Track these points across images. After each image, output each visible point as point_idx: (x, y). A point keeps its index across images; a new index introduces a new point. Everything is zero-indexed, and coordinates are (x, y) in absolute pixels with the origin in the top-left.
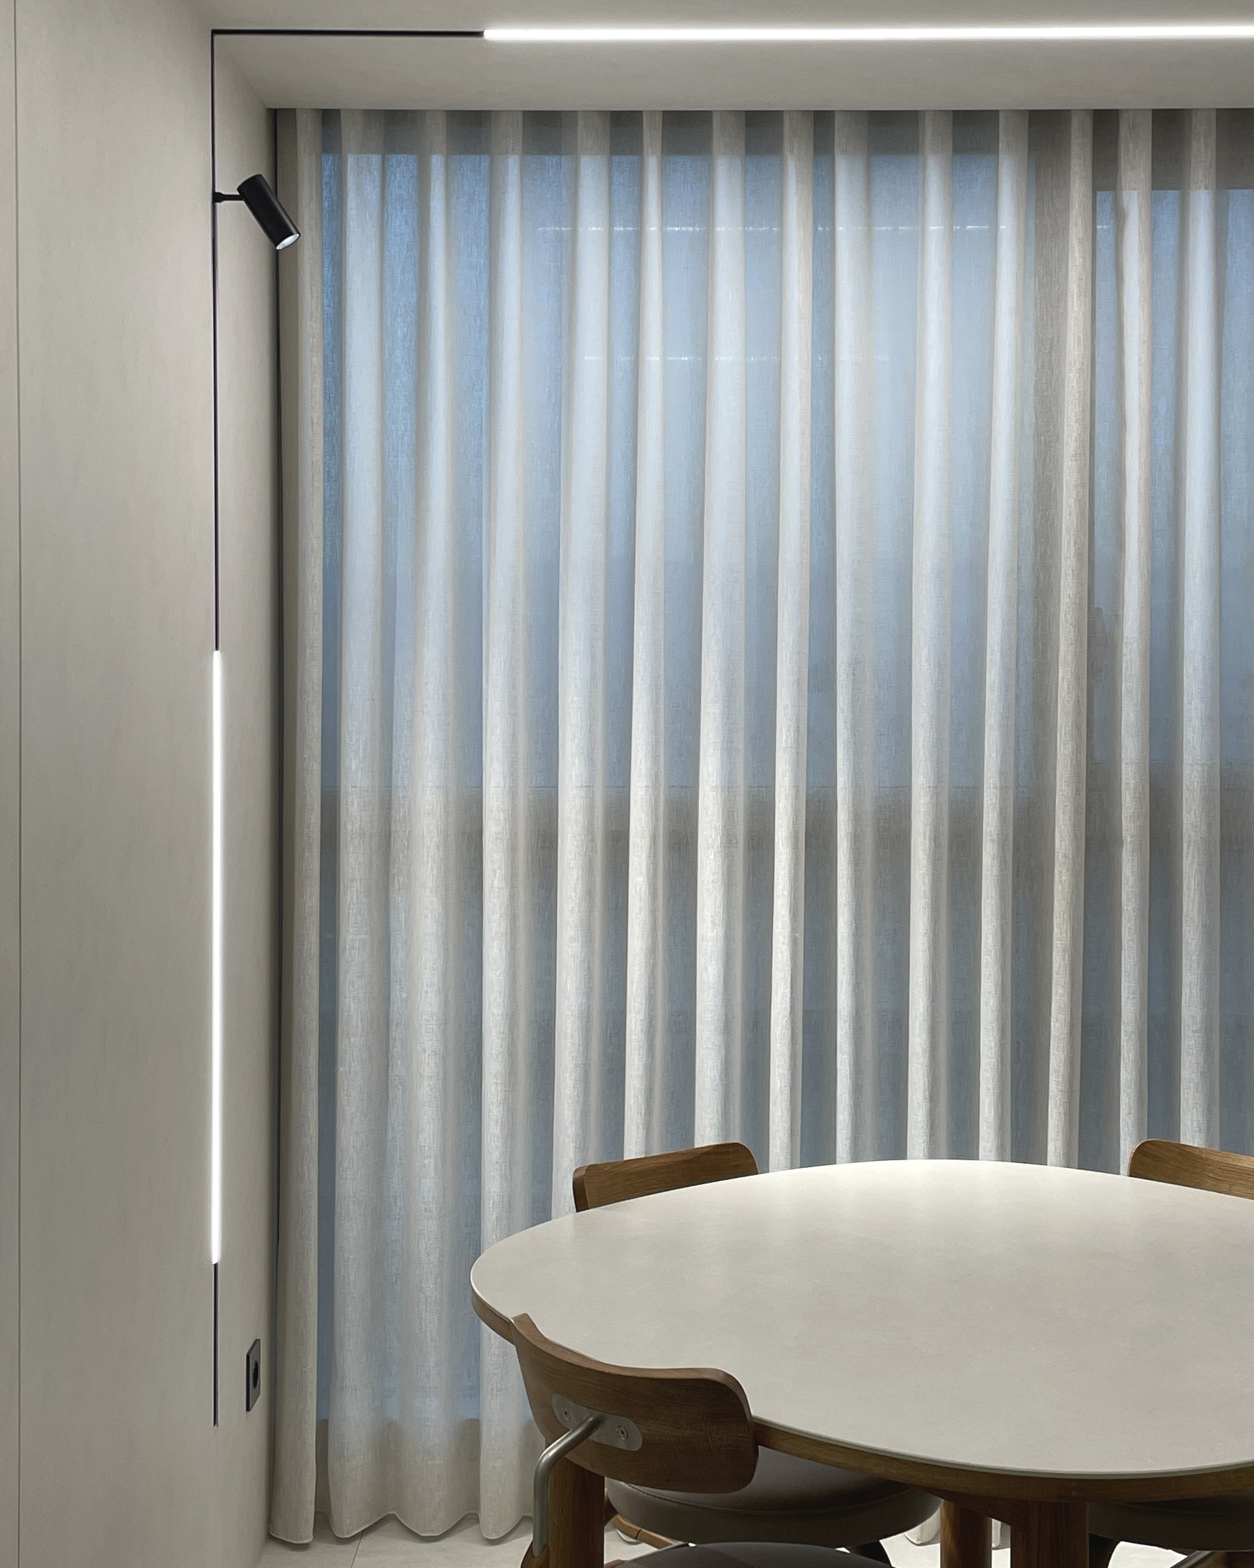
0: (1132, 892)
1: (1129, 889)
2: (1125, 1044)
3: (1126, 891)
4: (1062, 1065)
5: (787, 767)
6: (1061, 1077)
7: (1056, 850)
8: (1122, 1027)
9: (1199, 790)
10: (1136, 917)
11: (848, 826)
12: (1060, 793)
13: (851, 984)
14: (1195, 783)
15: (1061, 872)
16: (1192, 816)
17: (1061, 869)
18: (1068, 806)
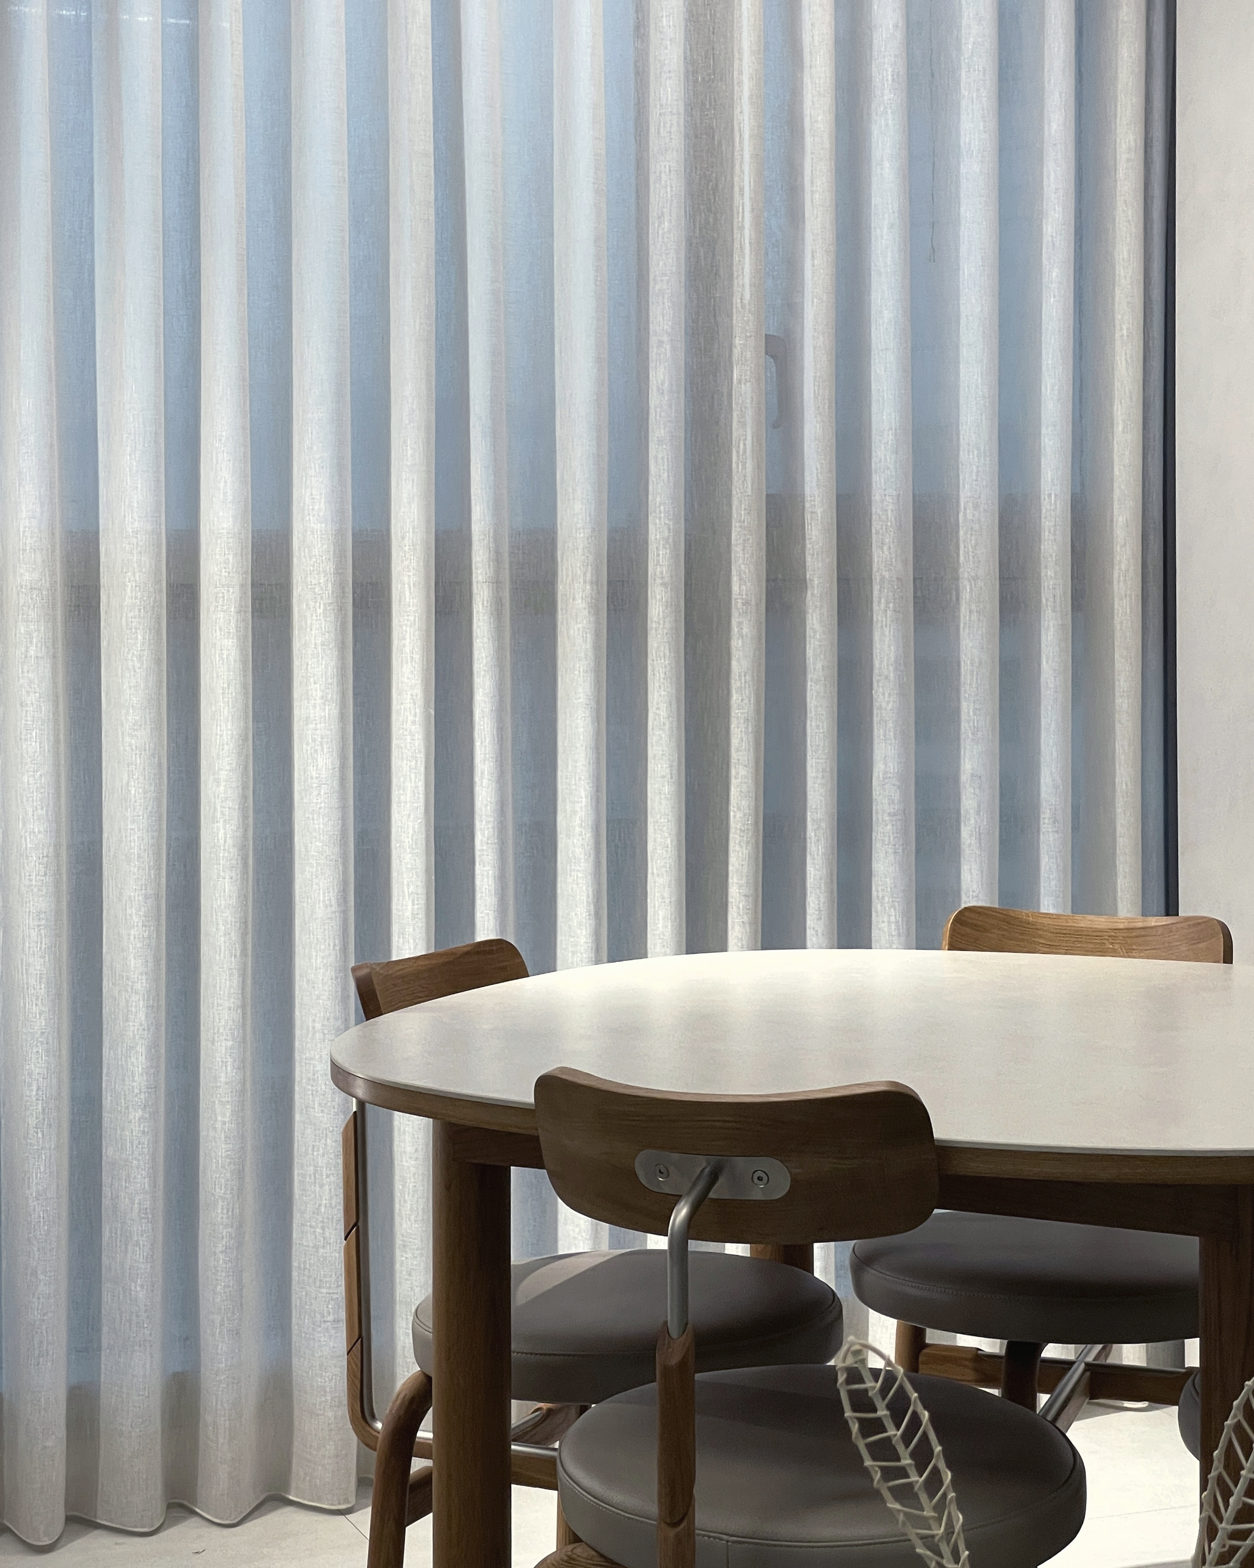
0: (820, 646)
1: (817, 643)
2: (813, 834)
3: (812, 646)
4: (745, 863)
5: (415, 490)
6: (744, 878)
7: (734, 597)
8: (809, 814)
9: (893, 519)
10: (825, 678)
11: (489, 568)
12: (738, 524)
13: (495, 775)
14: (889, 512)
15: (740, 623)
16: (886, 552)
17: (741, 620)
18: (749, 539)
